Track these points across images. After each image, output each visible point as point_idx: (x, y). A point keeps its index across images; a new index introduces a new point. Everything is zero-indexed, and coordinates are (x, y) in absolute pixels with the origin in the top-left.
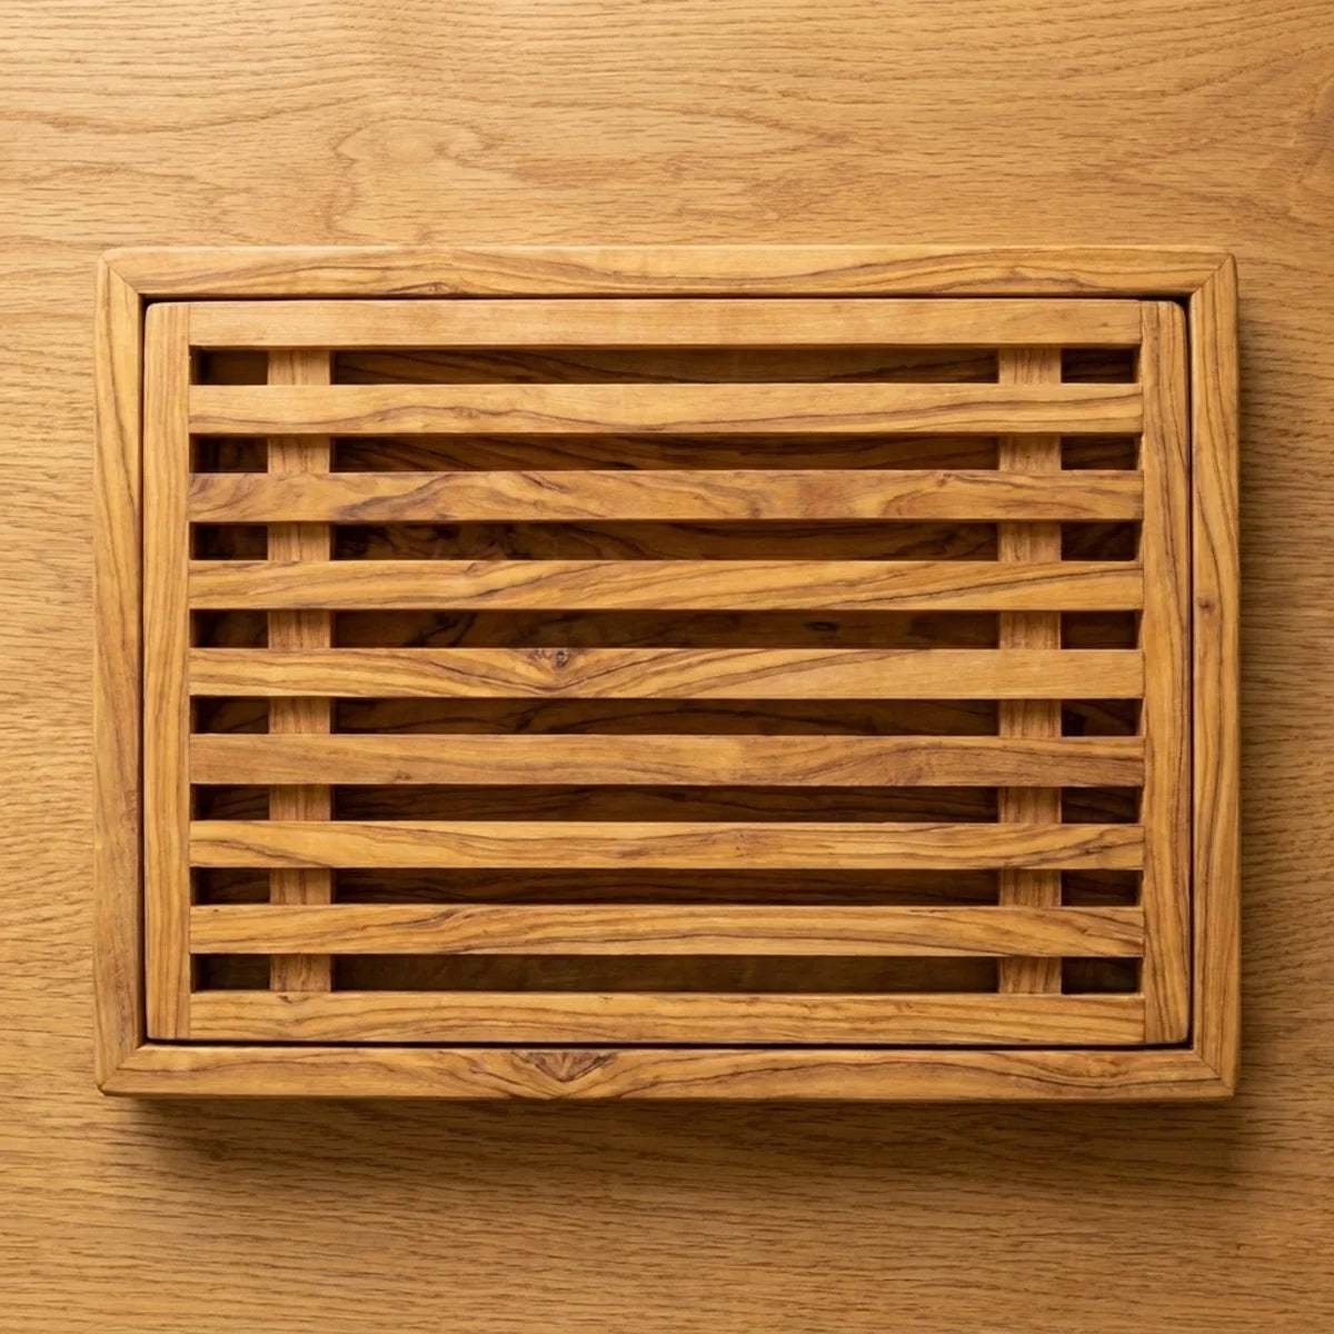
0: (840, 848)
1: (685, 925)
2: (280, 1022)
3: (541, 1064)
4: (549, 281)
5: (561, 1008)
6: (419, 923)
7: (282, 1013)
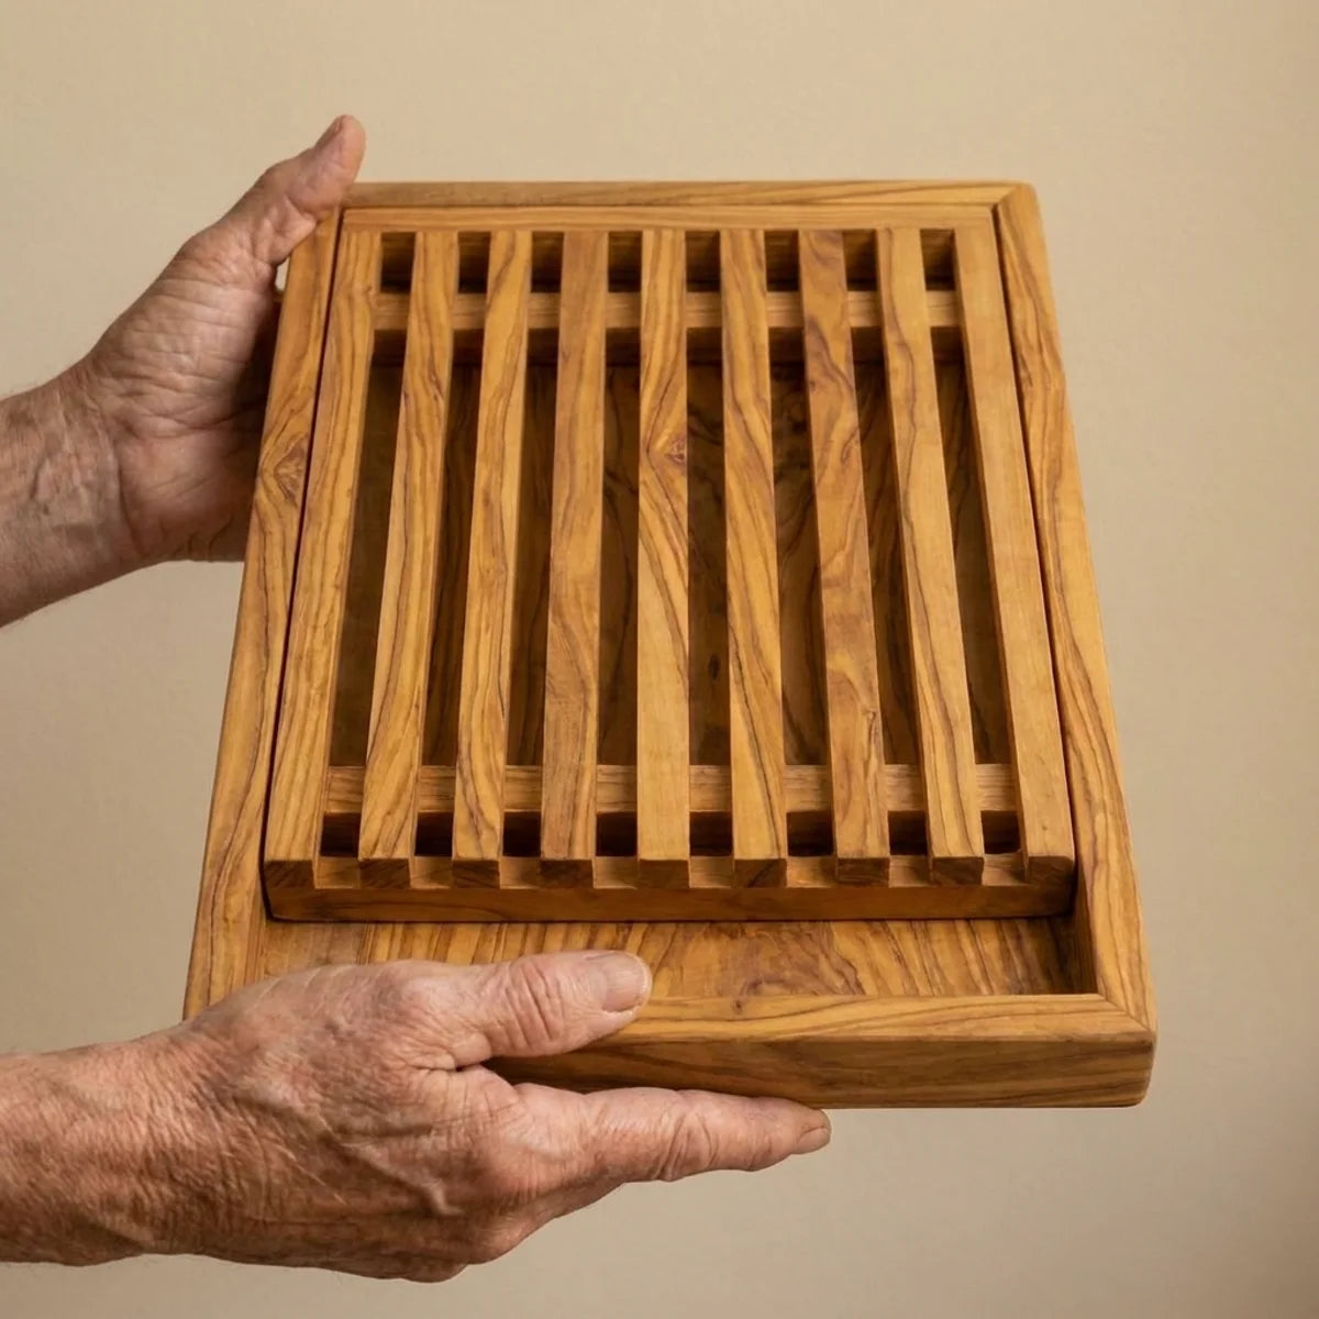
0: (485, 638)
1: (418, 538)
2: (351, 285)
3: (291, 457)
4: (1043, 457)
5: (343, 464)
6: (432, 370)
7: (358, 286)
